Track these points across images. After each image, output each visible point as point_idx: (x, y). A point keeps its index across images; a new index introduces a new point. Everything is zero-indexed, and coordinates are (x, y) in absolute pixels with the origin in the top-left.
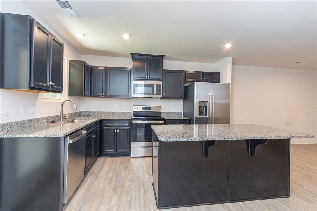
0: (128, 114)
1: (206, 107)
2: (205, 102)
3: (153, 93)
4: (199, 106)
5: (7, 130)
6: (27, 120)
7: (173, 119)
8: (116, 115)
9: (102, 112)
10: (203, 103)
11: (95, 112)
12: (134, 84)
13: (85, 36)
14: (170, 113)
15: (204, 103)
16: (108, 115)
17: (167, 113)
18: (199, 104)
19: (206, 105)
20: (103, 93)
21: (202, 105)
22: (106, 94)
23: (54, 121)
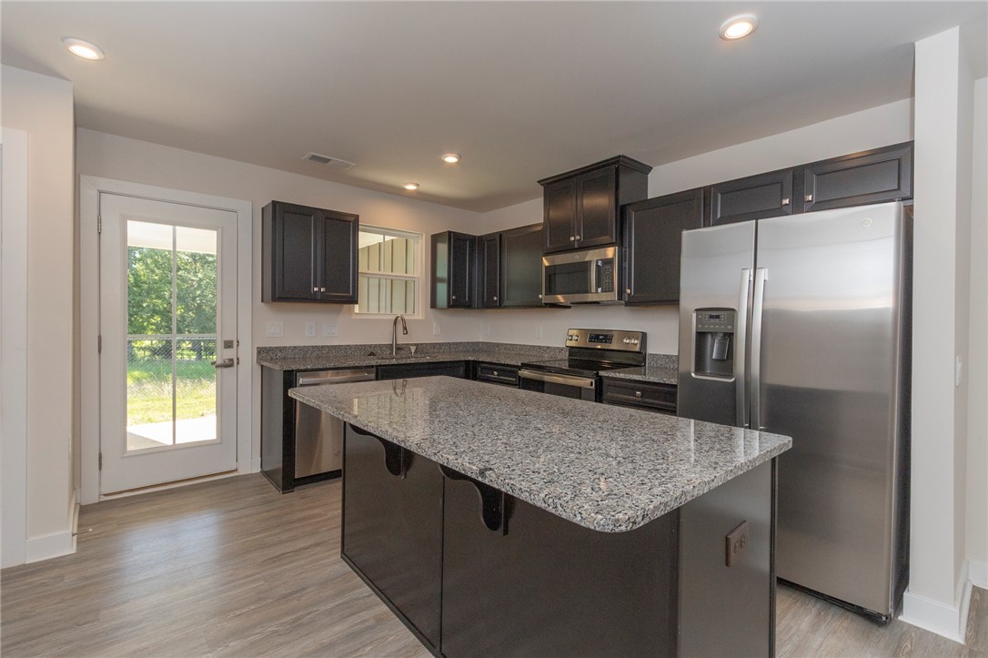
0: (559, 352)
1: (731, 336)
2: (721, 314)
4: (698, 334)
5: (277, 355)
6: (312, 347)
9: (512, 345)
10: (711, 317)
12: (546, 267)
13: (418, 185)
15: (718, 317)
16: (521, 353)
17: (668, 357)
18: (698, 322)
19: (730, 327)
20: (495, 298)
21: (711, 326)
22: (501, 299)
23: (372, 354)
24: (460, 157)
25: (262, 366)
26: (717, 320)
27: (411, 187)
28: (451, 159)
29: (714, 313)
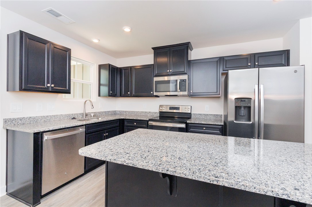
0: (155, 114)
1: (249, 108)
2: (246, 100)
3: (176, 91)
4: (236, 107)
5: (18, 123)
6: (41, 116)
7: (197, 122)
8: (144, 115)
9: (132, 111)
10: (242, 101)
11: (127, 111)
12: (155, 81)
13: (100, 40)
14: (205, 115)
15: (244, 101)
16: (137, 114)
17: (200, 114)
18: (236, 103)
19: (249, 104)
20: (129, 93)
21: (242, 104)
22: (131, 93)
23: (74, 118)
24: (131, 29)
25: (7, 130)
26: (244, 102)
27: (95, 41)
28: (127, 29)
29: (243, 100)
